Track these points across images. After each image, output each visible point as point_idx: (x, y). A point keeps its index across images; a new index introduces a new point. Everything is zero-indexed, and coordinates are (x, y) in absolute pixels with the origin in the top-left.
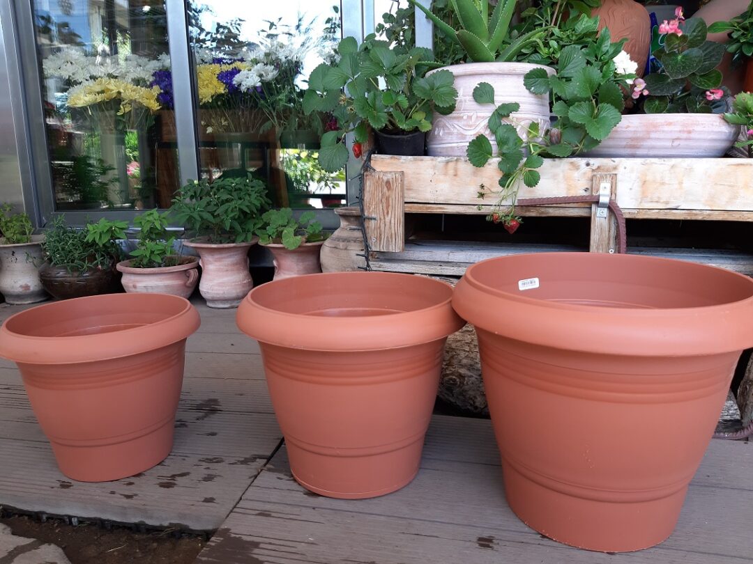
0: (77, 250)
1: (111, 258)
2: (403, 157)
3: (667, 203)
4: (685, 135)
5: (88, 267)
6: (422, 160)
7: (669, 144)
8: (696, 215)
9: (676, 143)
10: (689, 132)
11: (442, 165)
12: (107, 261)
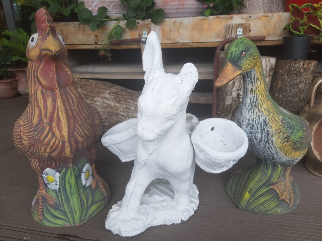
2: (61, 23)
3: (173, 40)
4: (181, 7)
6: (69, 24)
7: (175, 11)
8: (186, 45)
9: (178, 11)
10: (183, 5)
11: (78, 26)
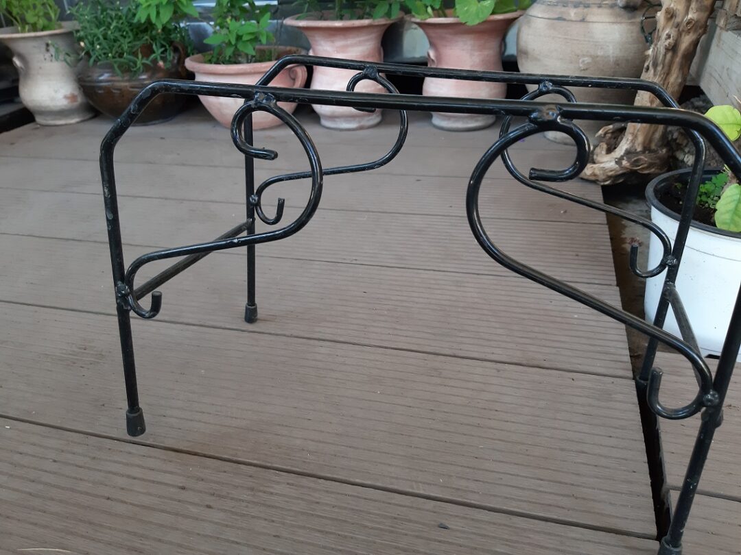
0: (125, 37)
1: (176, 50)
5: (143, 64)
12: (171, 56)
